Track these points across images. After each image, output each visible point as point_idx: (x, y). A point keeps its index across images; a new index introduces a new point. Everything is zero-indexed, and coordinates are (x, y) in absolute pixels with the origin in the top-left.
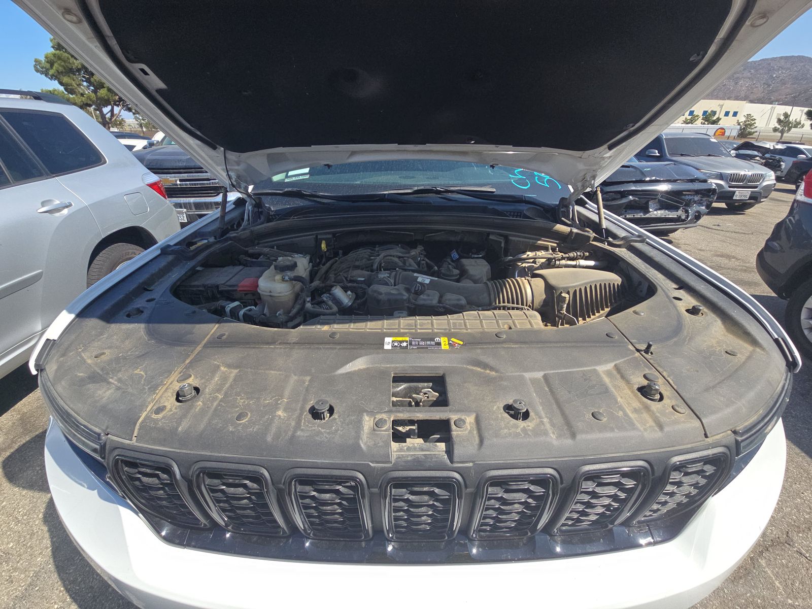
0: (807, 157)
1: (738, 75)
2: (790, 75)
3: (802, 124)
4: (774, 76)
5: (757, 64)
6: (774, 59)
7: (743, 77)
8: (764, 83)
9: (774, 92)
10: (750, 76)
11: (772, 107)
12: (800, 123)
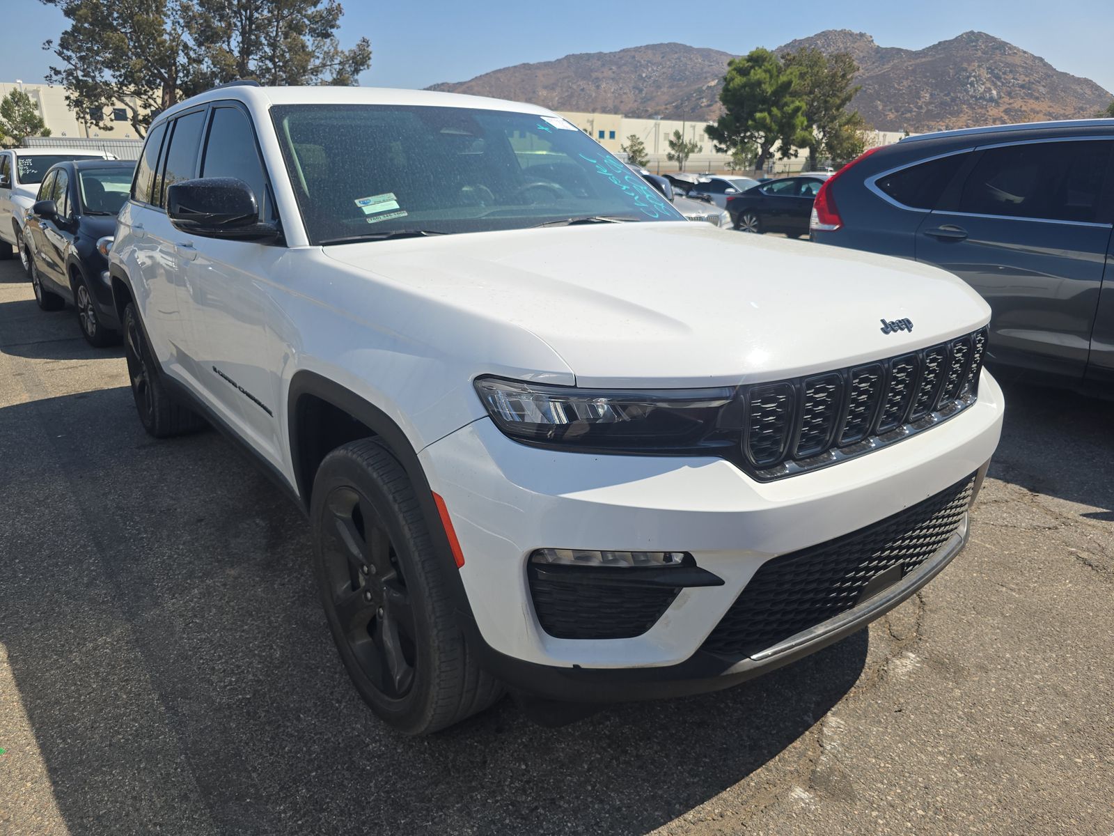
0: (736, 191)
1: (596, 74)
2: (664, 73)
3: (699, 147)
4: (644, 75)
5: (617, 56)
6: (637, 49)
7: (604, 78)
8: (634, 88)
9: (649, 100)
10: (613, 75)
11: (656, 124)
12: (697, 146)
